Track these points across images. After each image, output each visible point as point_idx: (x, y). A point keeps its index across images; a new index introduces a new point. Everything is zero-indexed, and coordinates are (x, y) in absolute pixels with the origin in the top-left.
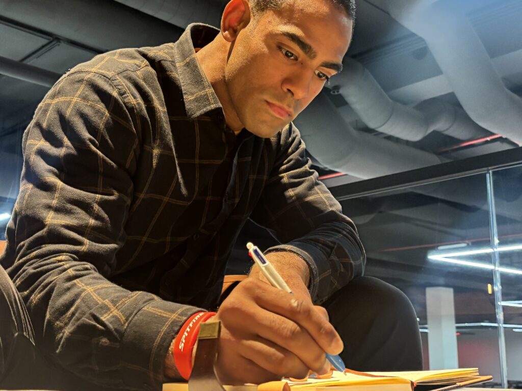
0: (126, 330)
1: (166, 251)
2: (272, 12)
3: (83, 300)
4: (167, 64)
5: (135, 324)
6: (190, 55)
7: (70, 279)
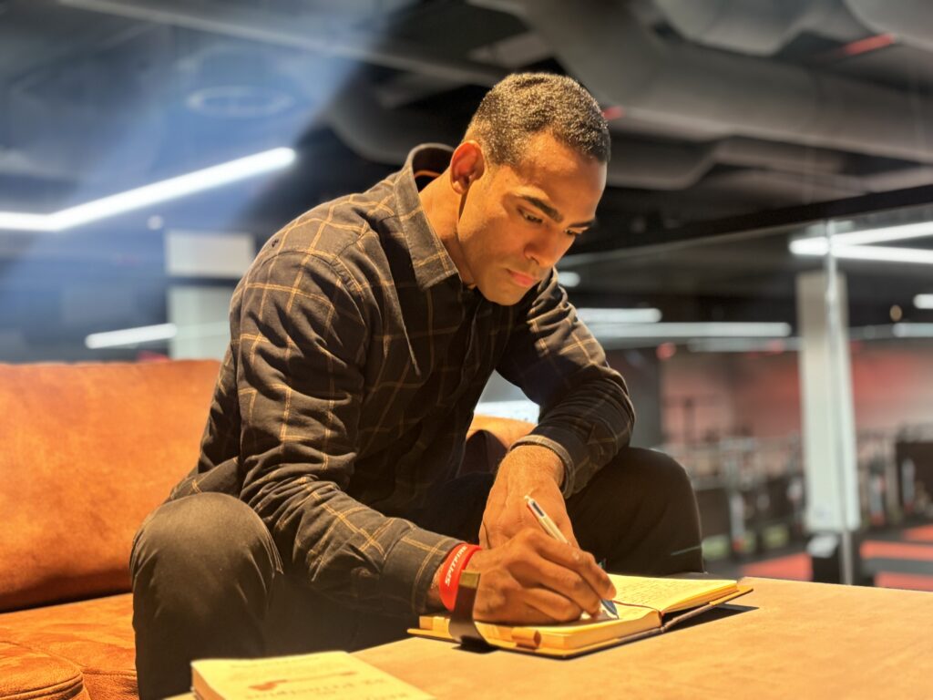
0: (385, 561)
1: (401, 434)
2: (509, 168)
3: (336, 528)
4: (390, 223)
5: (394, 557)
6: (416, 207)
7: (317, 504)
